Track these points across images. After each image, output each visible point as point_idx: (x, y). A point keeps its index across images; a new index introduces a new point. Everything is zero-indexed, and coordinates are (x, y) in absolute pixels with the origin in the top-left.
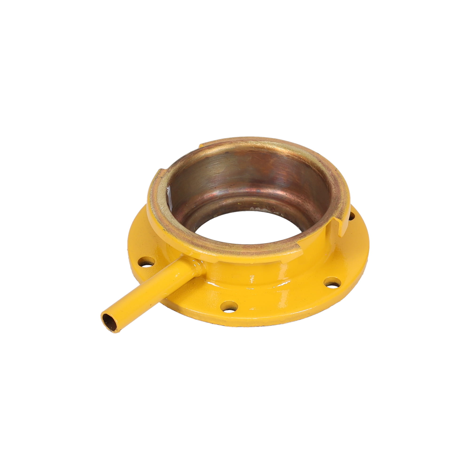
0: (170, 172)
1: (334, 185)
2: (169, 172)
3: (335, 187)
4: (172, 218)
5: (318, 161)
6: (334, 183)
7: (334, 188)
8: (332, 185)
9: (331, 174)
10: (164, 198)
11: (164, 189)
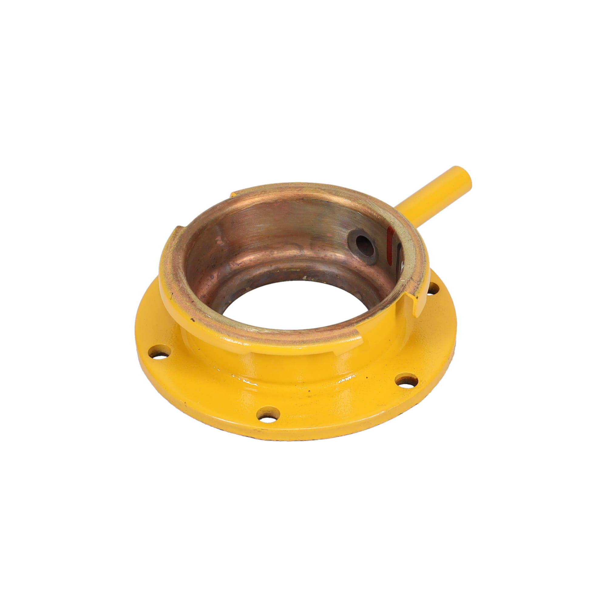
0: (400, 285)
1: (179, 268)
2: (403, 285)
3: (178, 264)
4: (393, 223)
5: (196, 301)
6: (179, 270)
7: (180, 264)
8: (181, 268)
9: (180, 283)
10: (406, 249)
11: (408, 262)
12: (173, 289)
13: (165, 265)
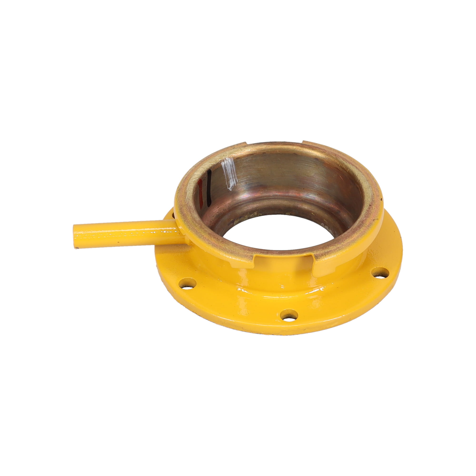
12: (370, 222)
13: (356, 240)
